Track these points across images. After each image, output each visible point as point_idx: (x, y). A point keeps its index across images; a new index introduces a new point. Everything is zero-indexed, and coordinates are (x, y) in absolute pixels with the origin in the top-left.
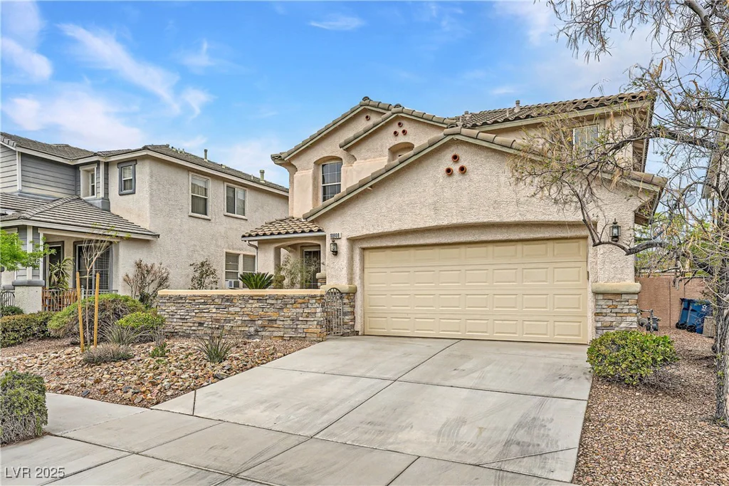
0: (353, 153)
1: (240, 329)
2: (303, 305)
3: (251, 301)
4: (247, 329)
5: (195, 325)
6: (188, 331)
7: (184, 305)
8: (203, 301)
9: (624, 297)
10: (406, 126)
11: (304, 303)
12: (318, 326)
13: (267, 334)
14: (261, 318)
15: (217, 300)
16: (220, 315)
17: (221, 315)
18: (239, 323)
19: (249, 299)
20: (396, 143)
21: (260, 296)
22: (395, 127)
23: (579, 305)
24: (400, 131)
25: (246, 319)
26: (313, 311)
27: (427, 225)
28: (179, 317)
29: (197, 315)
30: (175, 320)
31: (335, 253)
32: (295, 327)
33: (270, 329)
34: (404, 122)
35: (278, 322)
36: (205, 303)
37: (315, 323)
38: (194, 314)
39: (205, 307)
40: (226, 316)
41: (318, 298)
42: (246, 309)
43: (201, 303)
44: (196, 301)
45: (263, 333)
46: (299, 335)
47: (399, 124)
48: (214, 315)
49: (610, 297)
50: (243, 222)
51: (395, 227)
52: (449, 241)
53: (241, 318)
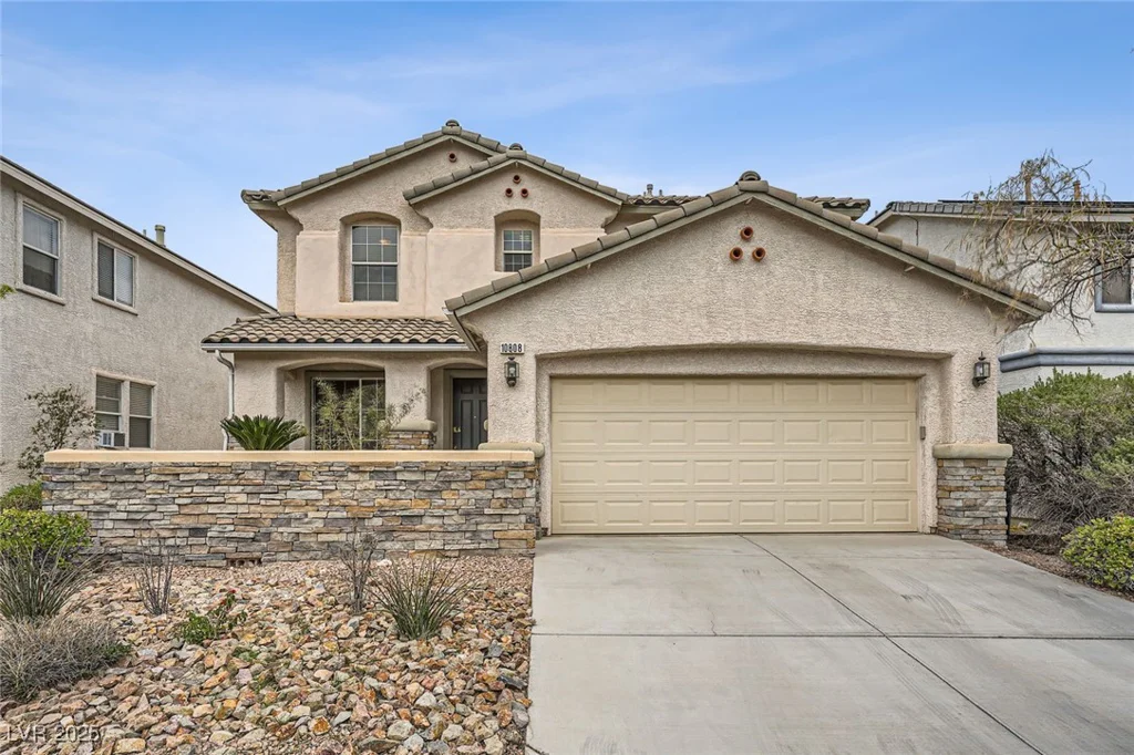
0: (426, 213)
1: (322, 538)
2: (493, 483)
3: (351, 476)
4: (342, 537)
5: (179, 534)
6: (156, 551)
7: (140, 486)
8: (205, 477)
9: (991, 463)
10: (527, 182)
11: (495, 479)
12: (529, 526)
13: (398, 546)
14: (382, 511)
15: (250, 475)
16: (259, 509)
17: (264, 510)
18: (320, 524)
19: (348, 470)
20: (510, 208)
21: (381, 464)
22: (507, 182)
23: (907, 476)
24: (517, 190)
25: (338, 515)
26: (516, 493)
27: (696, 341)
28: (124, 516)
29: (185, 510)
30: (110, 525)
31: (512, 381)
32: (473, 528)
33: (407, 536)
34: (523, 177)
35: (428, 520)
36: (211, 482)
37: (523, 518)
38: (176, 508)
39: (211, 490)
40: (280, 509)
41: (529, 469)
42: (337, 494)
43: (199, 483)
44: (182, 478)
45: (388, 545)
46: (483, 545)
47: (517, 178)
48: (242, 509)
49: (974, 464)
50: (129, 318)
51: (635, 341)
52: (720, 372)
53: (324, 514)
